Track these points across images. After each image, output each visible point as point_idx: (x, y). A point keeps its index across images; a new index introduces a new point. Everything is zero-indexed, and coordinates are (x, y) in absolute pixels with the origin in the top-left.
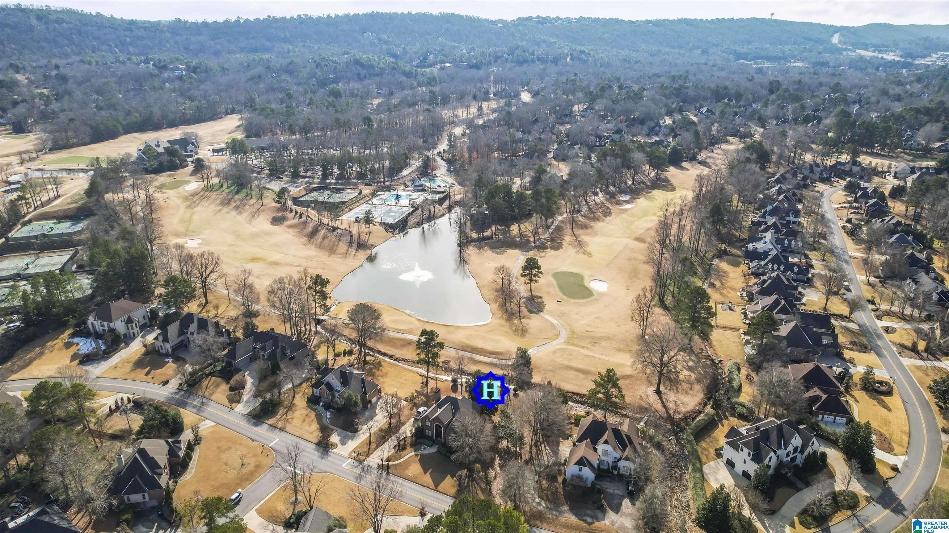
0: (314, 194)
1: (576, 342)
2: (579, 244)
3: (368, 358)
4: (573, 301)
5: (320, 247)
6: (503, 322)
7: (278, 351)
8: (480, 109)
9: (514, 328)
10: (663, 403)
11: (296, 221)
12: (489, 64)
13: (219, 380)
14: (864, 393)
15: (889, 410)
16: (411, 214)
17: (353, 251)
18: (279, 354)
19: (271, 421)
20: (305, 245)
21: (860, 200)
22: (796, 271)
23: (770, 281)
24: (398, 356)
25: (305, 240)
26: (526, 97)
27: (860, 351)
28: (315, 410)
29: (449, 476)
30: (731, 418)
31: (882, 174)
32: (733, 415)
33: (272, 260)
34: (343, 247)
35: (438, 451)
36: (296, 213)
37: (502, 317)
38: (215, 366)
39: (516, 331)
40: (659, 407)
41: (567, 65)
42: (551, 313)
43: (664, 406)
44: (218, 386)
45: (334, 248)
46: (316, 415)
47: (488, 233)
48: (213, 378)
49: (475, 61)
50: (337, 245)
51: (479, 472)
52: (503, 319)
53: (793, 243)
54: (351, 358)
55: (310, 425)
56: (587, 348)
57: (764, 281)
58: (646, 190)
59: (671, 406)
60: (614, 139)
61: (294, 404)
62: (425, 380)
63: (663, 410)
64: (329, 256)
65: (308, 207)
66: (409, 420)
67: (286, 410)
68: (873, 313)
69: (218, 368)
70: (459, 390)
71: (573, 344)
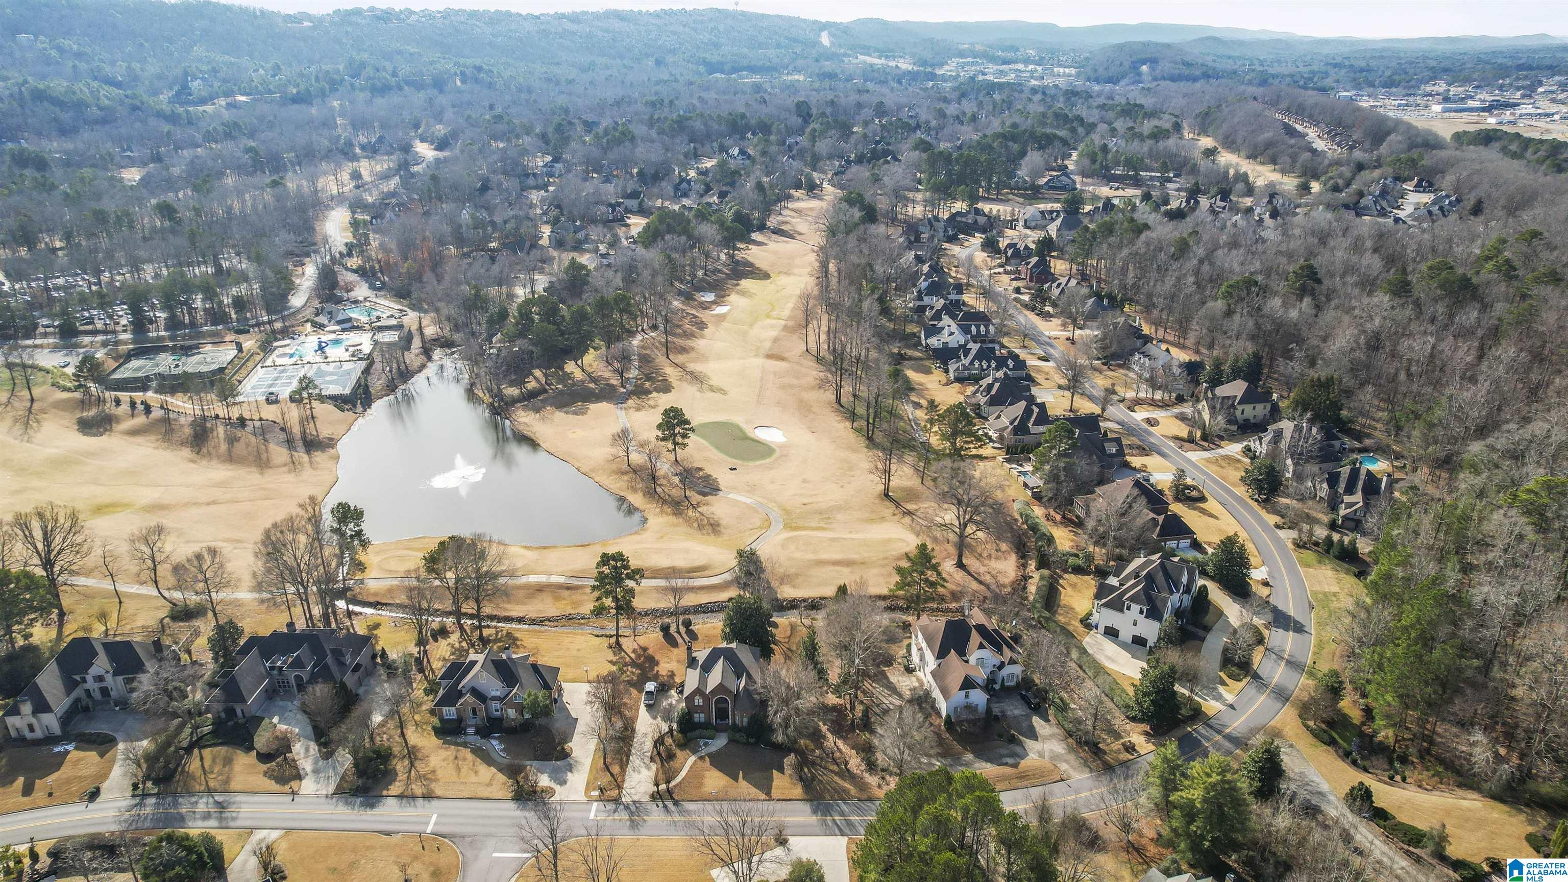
0: (135, 363)
1: (800, 524)
2: (696, 378)
3: (486, 632)
4: (751, 464)
5: (230, 458)
6: (673, 519)
7: (329, 660)
8: (356, 176)
9: (695, 525)
10: (976, 579)
11: (141, 420)
12: (323, 94)
13: (223, 750)
14: (1180, 505)
15: (1216, 518)
16: (367, 371)
17: (301, 455)
18: (334, 668)
19: (396, 788)
20: (192, 461)
21: (1013, 261)
22: (1011, 366)
23: (997, 385)
24: (533, 615)
25: (186, 452)
26: (425, 151)
27: (1142, 455)
28: (465, 745)
29: (775, 772)
30: (1066, 576)
31: (1011, 224)
32: (1065, 571)
33: (144, 502)
34: (279, 453)
35: (731, 741)
36: (133, 404)
37: (662, 512)
38: (196, 727)
39: (700, 528)
40: (975, 585)
41: (459, 91)
42: (734, 489)
43: (981, 582)
44: (228, 761)
45: (264, 456)
46: (473, 751)
47: (532, 385)
48: (207, 752)
49: (295, 91)
50: (267, 451)
51: (813, 751)
52: (667, 514)
53: (982, 328)
54: (449, 640)
55: (476, 773)
56: (824, 529)
57: (990, 387)
58: (730, 282)
59: (987, 578)
60: (629, 207)
61: (414, 747)
62: (613, 640)
63: (982, 587)
64: (262, 474)
65: (145, 388)
66: (638, 710)
67: (406, 762)
68: (1121, 405)
69: (207, 729)
70: (680, 640)
71: (797, 528)
